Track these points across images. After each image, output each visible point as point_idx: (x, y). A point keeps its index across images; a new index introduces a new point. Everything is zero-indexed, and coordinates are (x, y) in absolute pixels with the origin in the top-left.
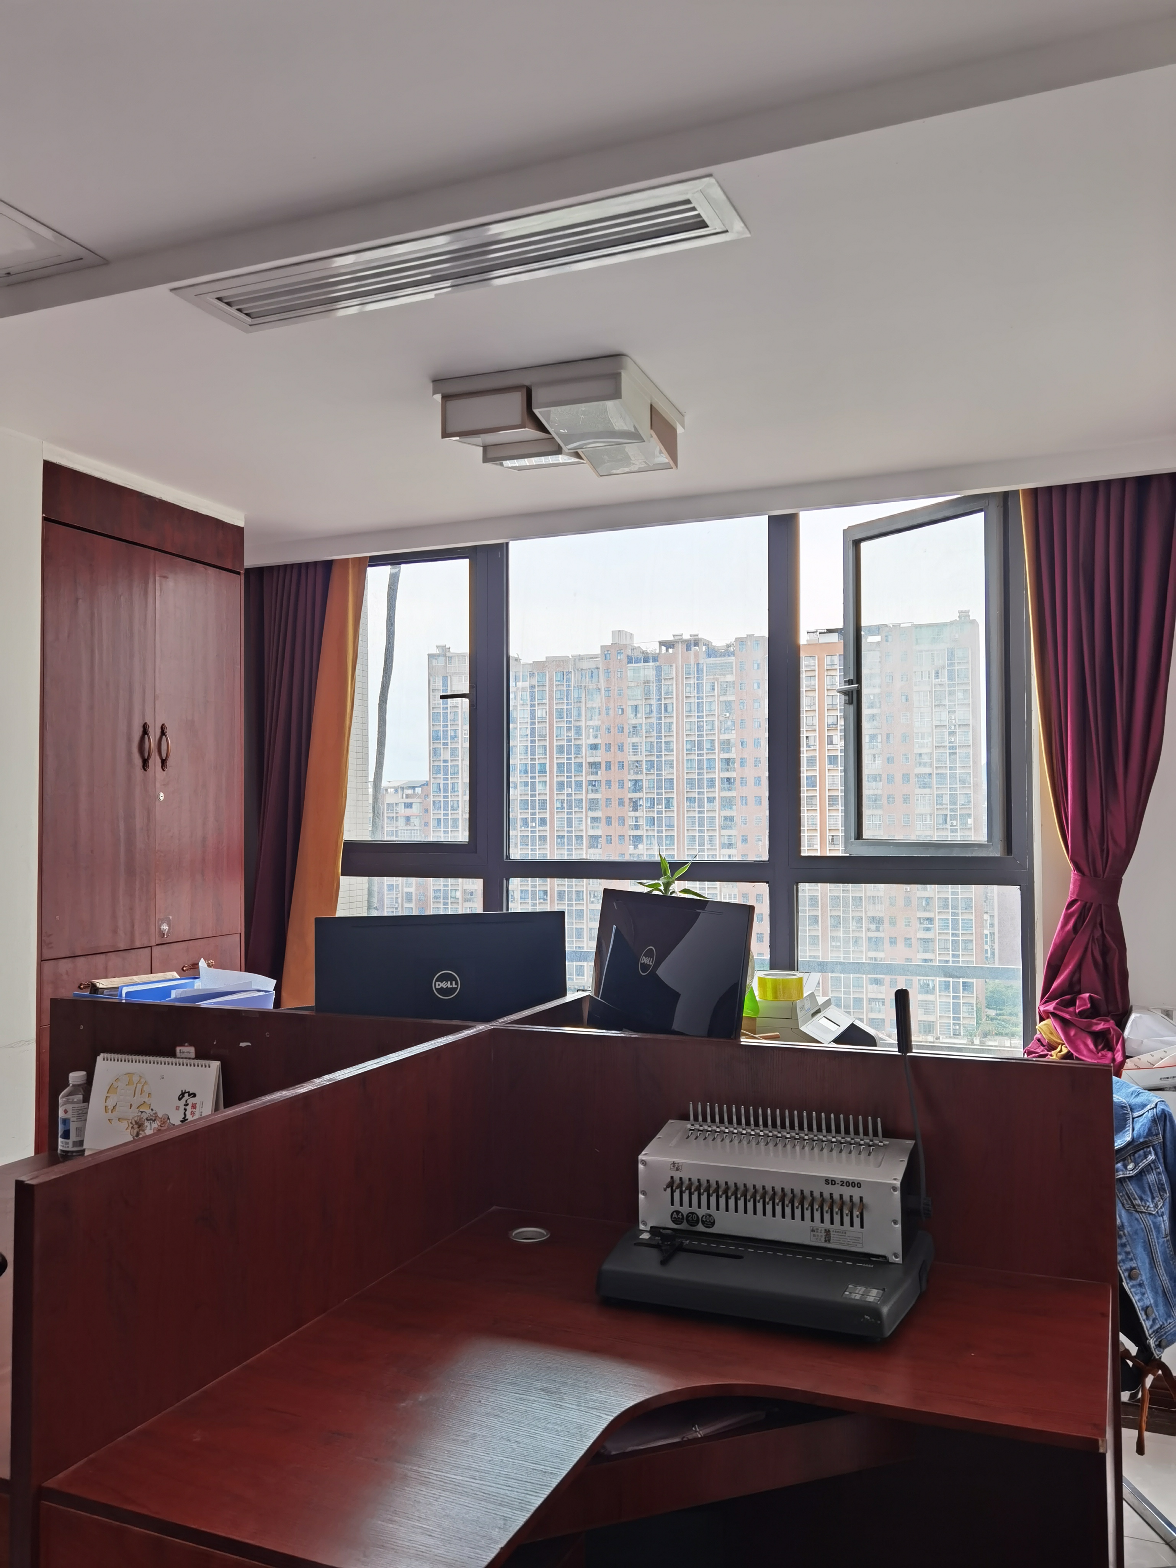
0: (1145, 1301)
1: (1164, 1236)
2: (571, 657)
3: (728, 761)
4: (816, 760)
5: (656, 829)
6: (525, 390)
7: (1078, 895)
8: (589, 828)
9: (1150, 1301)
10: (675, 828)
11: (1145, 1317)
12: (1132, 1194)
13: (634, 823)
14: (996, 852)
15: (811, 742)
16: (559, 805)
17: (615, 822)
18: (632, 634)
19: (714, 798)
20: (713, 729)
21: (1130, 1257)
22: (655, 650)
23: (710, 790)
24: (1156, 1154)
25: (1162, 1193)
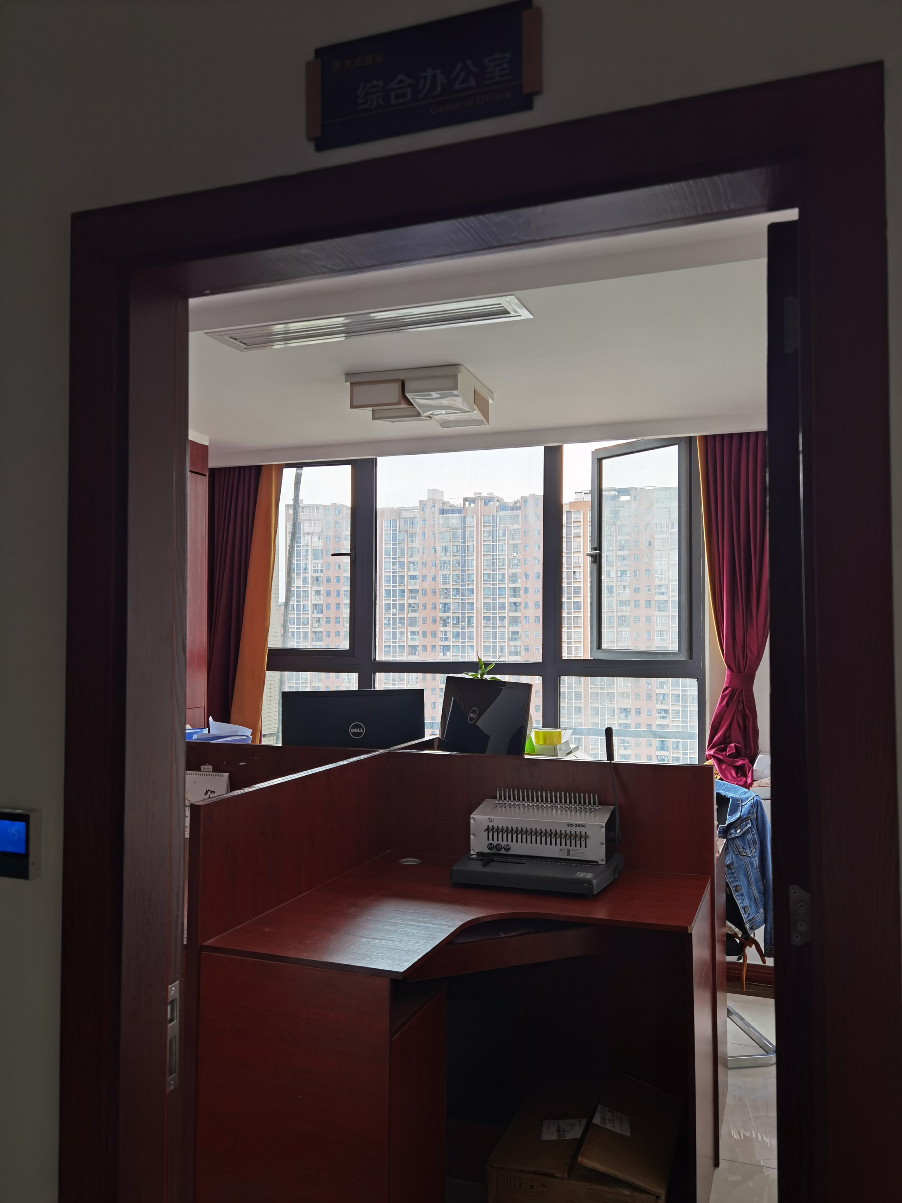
0: (744, 903)
1: (755, 868)
2: (396, 509)
3: (515, 590)
4: (581, 589)
5: (460, 640)
6: (401, 382)
7: (729, 684)
8: (409, 639)
9: (747, 904)
10: (475, 640)
11: (744, 912)
12: (739, 846)
13: (444, 636)
14: (683, 658)
15: (577, 576)
16: (386, 622)
17: (429, 635)
18: (443, 492)
19: (505, 617)
20: (504, 565)
21: (736, 879)
22: (461, 504)
23: (501, 611)
24: (752, 824)
25: (755, 845)
